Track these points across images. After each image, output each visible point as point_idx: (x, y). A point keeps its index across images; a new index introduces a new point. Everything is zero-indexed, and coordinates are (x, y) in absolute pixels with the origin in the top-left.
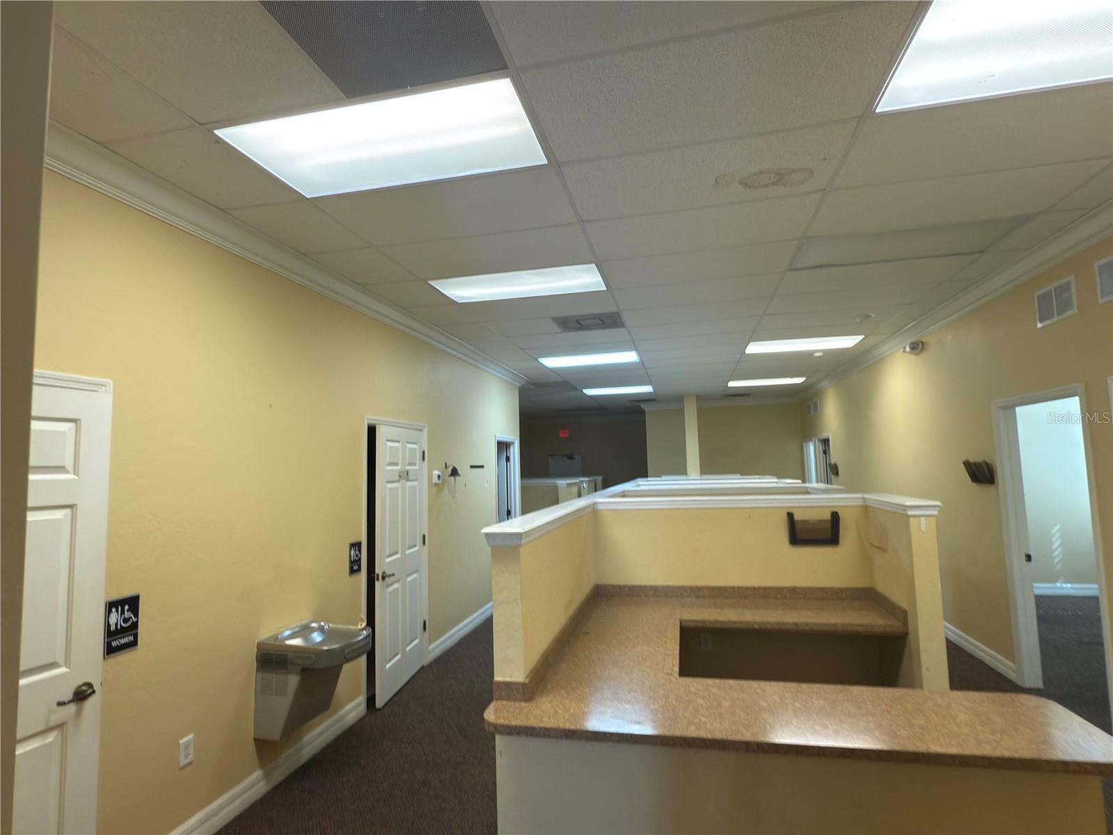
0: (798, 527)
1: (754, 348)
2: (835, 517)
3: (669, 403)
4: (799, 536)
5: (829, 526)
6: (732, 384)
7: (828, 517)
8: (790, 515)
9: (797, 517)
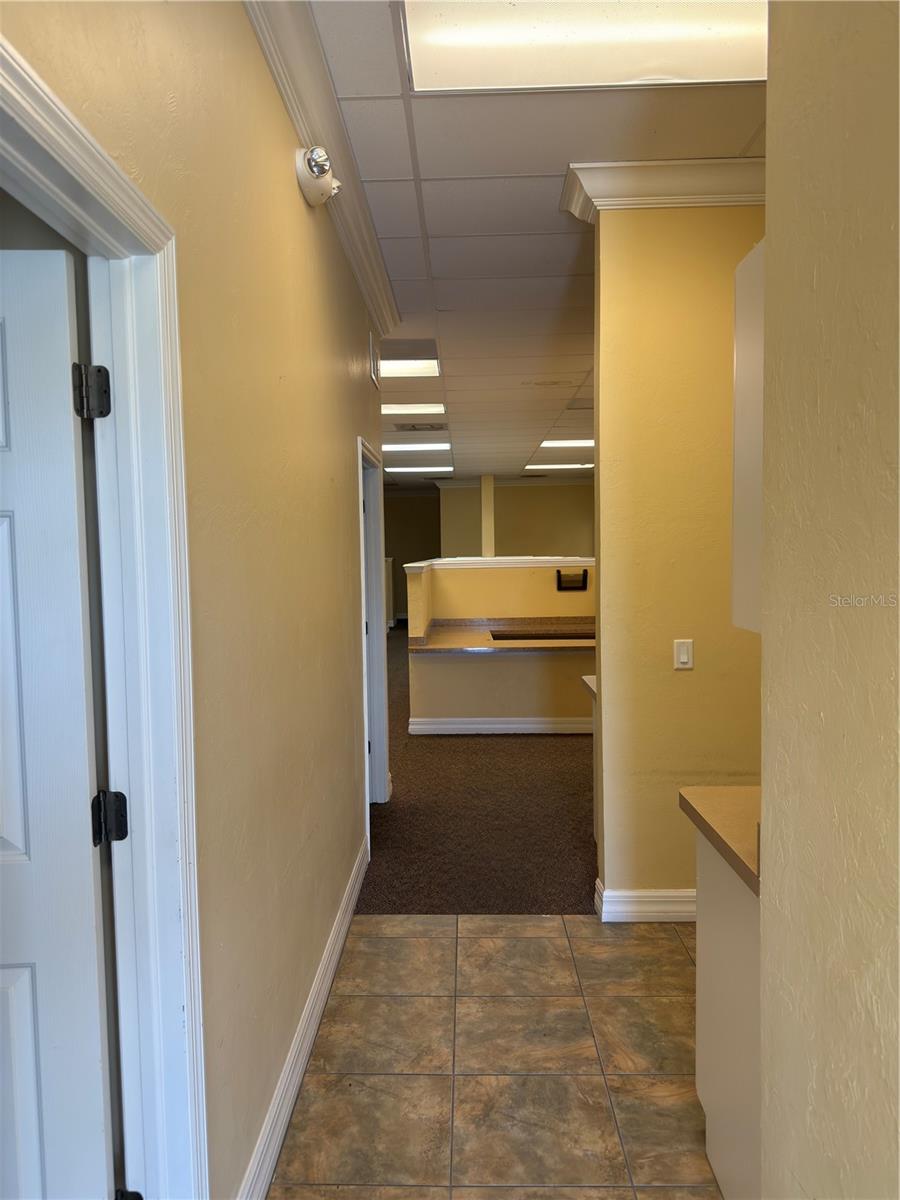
0: (562, 579)
1: (546, 444)
2: (585, 571)
3: (468, 482)
4: (564, 585)
5: (581, 578)
6: (528, 467)
7: (581, 572)
8: (559, 572)
9: (562, 573)
